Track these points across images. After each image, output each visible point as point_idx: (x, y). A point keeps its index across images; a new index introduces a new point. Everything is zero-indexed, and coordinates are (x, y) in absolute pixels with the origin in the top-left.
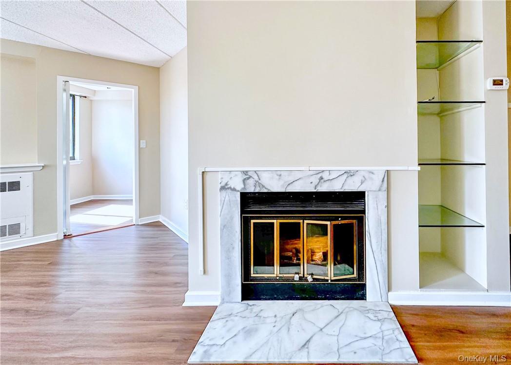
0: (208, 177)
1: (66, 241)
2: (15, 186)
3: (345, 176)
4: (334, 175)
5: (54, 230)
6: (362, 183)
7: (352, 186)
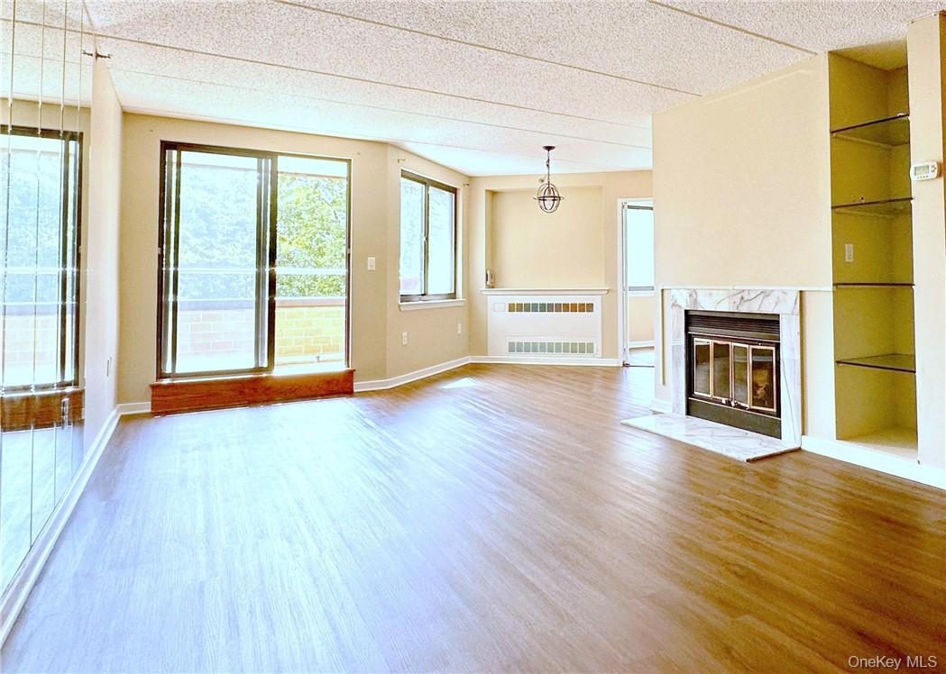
0: (666, 293)
1: (625, 368)
2: (590, 307)
3: (762, 295)
4: (753, 295)
5: (615, 355)
6: (776, 304)
7: (766, 307)
